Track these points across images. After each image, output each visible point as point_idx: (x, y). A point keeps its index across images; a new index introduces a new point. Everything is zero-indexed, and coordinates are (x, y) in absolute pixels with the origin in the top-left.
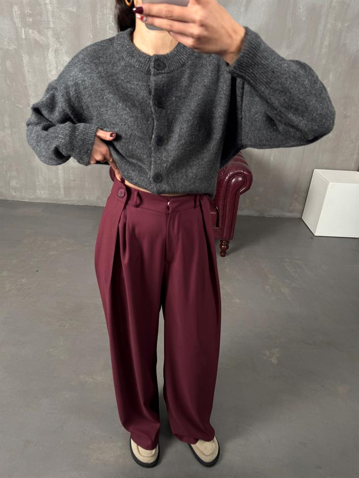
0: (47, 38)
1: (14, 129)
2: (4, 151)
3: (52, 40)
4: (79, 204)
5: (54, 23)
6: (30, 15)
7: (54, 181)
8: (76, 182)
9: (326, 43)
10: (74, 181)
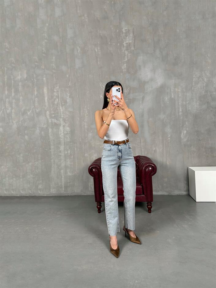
0: (60, 122)
1: (42, 160)
2: (37, 171)
3: (62, 122)
4: (71, 195)
5: (63, 116)
6: (53, 114)
7: (60, 184)
8: (71, 183)
9: (180, 110)
10: (70, 182)
